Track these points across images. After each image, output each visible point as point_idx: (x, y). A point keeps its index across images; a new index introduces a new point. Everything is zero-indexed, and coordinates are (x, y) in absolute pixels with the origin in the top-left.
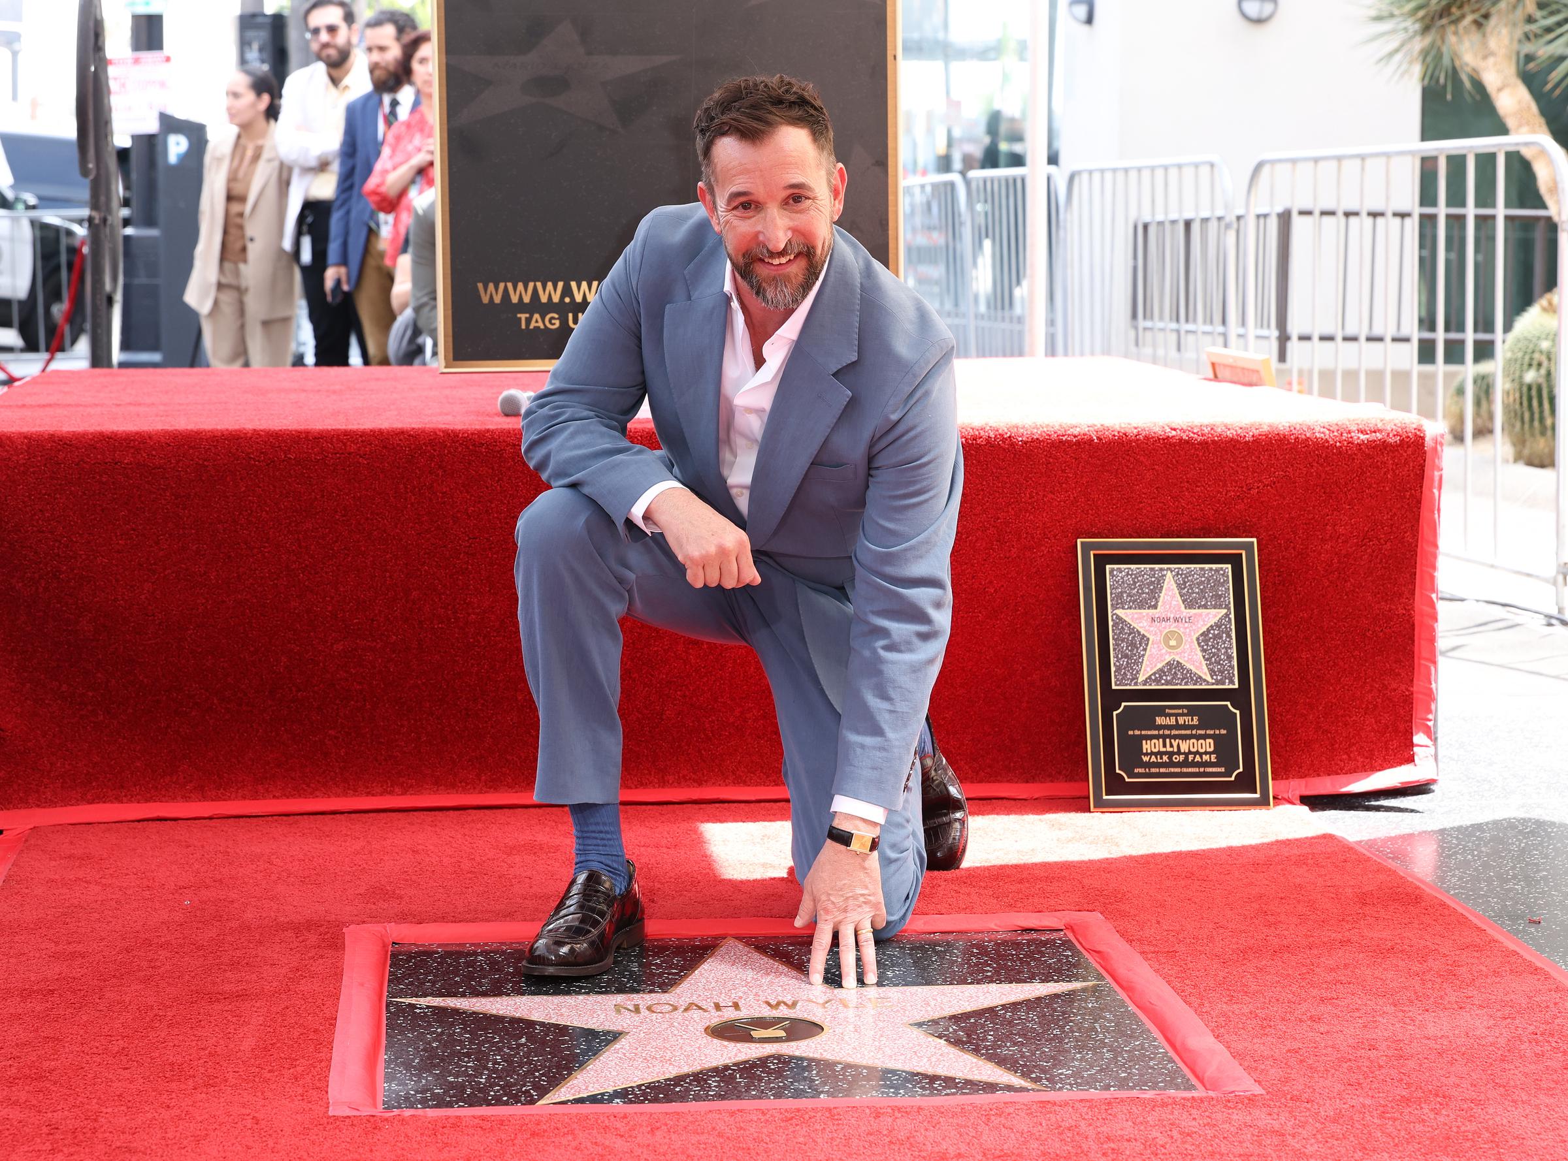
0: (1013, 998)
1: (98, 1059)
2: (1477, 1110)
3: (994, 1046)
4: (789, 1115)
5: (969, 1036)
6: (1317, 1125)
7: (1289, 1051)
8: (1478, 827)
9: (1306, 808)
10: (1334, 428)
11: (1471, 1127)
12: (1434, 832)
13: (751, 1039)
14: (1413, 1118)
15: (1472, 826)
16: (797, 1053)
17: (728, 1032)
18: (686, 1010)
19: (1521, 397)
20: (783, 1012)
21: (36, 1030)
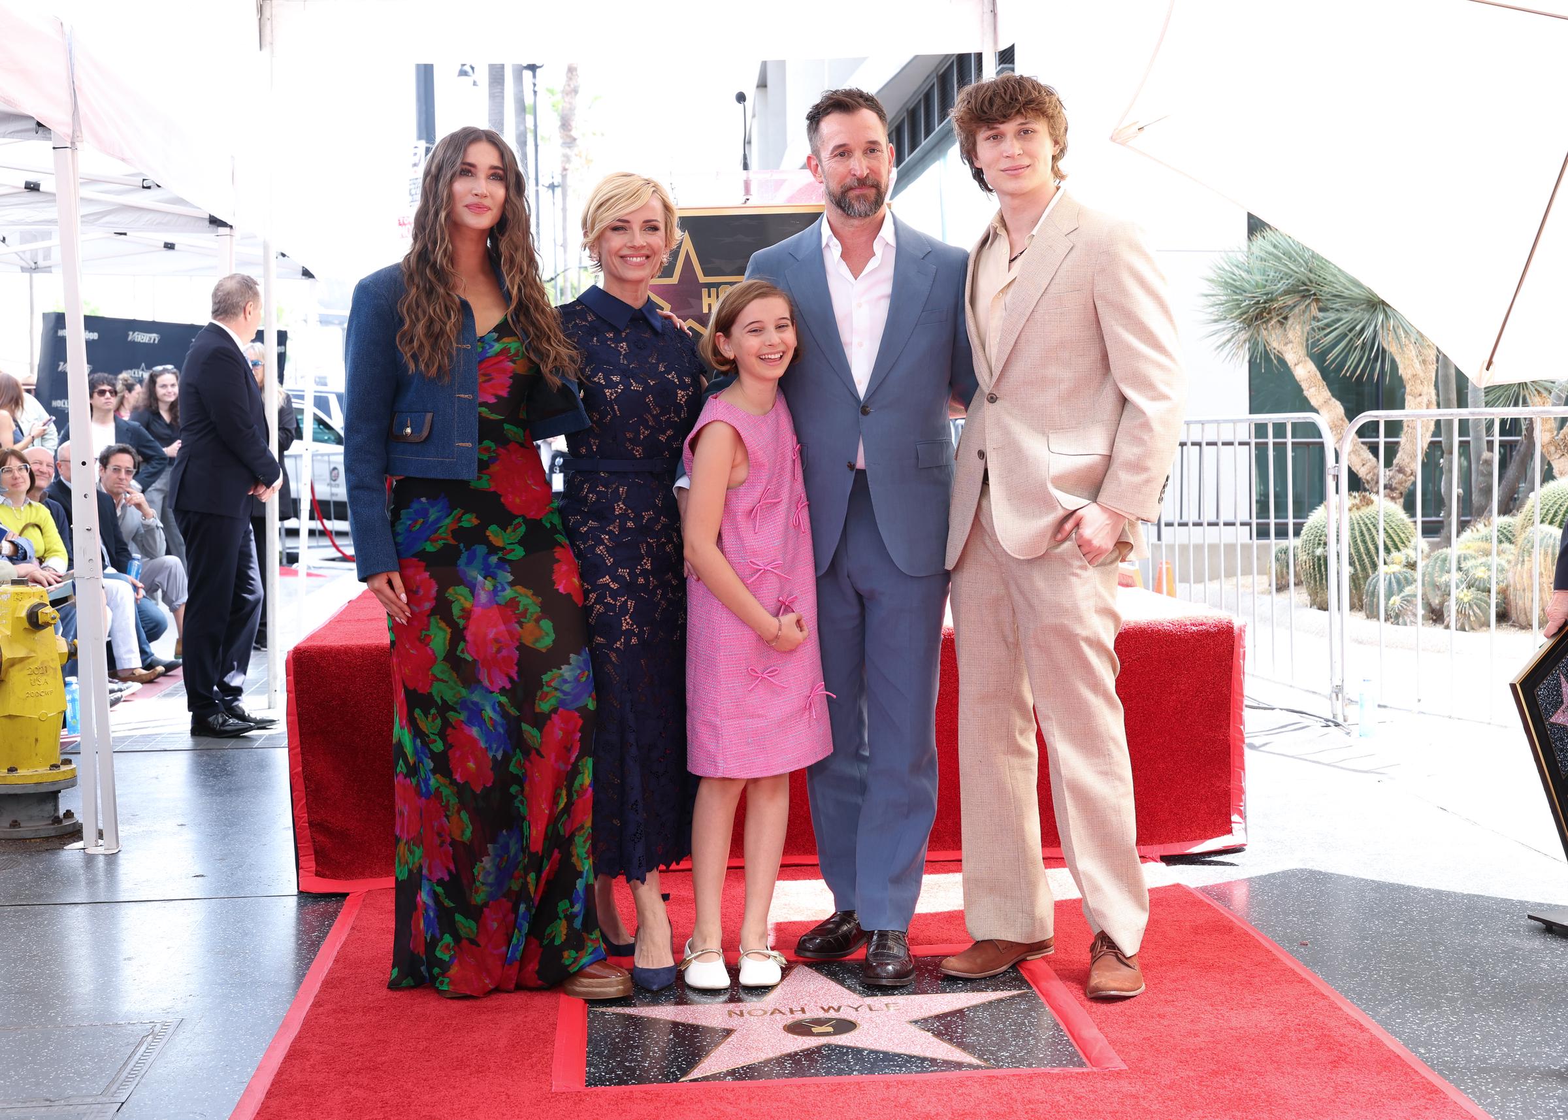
0: (974, 1003)
1: (410, 1055)
2: (1259, 1079)
3: (962, 1037)
4: (834, 1088)
5: (946, 1029)
6: (1159, 1091)
7: (1144, 1039)
8: (1273, 876)
9: (1164, 864)
10: (1176, 623)
11: (1255, 1091)
12: (1245, 880)
13: (811, 1034)
14: (1219, 1086)
15: (1269, 875)
16: (840, 1043)
17: (798, 1029)
18: (772, 1014)
19: (1314, 565)
20: (832, 1014)
21: (373, 1035)
